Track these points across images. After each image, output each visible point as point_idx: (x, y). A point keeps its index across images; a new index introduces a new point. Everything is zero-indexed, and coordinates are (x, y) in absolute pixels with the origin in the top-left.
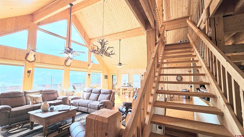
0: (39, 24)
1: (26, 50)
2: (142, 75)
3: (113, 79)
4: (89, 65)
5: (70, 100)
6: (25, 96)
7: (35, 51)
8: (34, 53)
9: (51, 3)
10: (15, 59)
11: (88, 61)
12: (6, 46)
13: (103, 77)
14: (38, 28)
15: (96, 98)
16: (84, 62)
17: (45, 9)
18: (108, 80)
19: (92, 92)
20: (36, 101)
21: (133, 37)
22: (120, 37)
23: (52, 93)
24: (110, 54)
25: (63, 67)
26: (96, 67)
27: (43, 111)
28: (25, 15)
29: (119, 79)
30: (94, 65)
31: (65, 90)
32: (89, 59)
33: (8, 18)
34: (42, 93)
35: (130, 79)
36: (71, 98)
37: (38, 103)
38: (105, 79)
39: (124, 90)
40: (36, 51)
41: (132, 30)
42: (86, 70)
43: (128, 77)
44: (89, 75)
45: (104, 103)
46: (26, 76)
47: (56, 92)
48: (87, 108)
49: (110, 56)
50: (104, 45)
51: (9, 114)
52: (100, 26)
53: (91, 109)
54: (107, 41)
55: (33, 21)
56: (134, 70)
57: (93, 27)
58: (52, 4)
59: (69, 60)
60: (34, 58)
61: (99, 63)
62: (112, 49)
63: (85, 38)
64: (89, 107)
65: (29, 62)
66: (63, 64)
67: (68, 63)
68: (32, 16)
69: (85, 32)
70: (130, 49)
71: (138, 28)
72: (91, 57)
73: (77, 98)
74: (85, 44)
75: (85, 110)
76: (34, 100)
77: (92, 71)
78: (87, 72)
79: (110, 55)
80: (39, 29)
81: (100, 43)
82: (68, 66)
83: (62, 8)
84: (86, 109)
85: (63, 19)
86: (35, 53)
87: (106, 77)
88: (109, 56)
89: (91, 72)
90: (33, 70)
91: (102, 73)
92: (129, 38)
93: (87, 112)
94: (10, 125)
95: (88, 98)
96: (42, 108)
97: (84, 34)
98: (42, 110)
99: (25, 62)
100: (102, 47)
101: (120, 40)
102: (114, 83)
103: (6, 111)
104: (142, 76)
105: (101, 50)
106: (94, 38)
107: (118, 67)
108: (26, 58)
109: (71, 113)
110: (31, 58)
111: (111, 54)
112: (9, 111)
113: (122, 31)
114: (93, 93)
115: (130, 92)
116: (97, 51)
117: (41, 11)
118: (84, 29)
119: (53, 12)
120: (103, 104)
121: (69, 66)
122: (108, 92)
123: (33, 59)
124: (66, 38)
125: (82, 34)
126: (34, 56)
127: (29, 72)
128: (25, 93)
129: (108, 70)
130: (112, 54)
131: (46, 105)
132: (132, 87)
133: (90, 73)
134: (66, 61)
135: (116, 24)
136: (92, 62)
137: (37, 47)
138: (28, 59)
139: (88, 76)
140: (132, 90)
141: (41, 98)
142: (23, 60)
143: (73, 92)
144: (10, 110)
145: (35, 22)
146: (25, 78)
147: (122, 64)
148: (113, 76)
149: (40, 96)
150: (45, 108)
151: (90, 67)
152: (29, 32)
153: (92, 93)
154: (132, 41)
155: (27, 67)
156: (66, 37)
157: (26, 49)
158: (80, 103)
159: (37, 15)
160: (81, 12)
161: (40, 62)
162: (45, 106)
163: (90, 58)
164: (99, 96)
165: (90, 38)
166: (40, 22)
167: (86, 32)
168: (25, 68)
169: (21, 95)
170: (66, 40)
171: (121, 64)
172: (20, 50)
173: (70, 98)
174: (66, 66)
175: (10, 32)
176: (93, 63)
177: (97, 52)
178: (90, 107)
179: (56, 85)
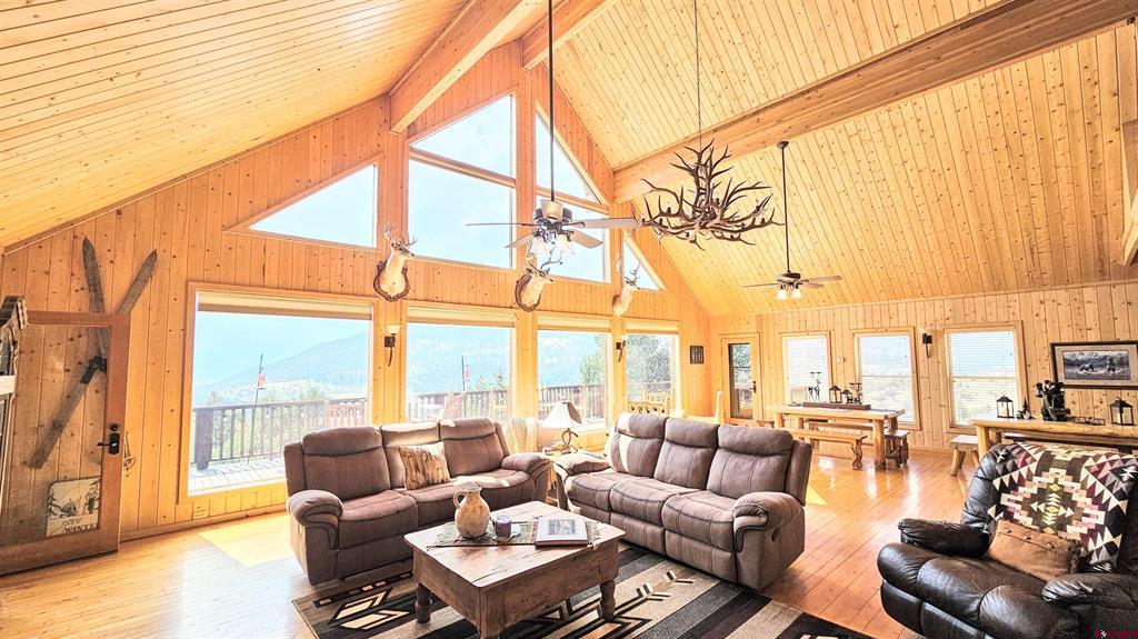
0: (412, 131)
1: (372, 248)
2: (920, 340)
3: (735, 364)
4: (615, 299)
5: (563, 474)
6: (385, 448)
7: (406, 252)
8: (402, 259)
9: (456, 17)
10: (344, 290)
11: (609, 280)
12: (310, 240)
13: (681, 353)
14: (412, 149)
15: (695, 471)
16: (592, 287)
17: (434, 55)
18: (708, 369)
19: (662, 439)
20: (424, 473)
21: (870, 115)
22: (785, 125)
23: (482, 437)
24: (748, 223)
25: (508, 316)
26: (647, 309)
27: (466, 539)
28: (364, 103)
29: (766, 362)
30: (641, 295)
31: (530, 422)
32: (613, 269)
33: (309, 126)
34: (443, 437)
35: (837, 360)
36: (566, 467)
37: (433, 484)
38: (694, 365)
39: (806, 425)
40: (412, 249)
41: (861, 73)
42: (605, 324)
43: (825, 354)
44: (618, 346)
45: (766, 513)
46: (382, 362)
47: (498, 429)
48: (658, 530)
49: (744, 235)
50: (710, 177)
51: (338, 531)
52: (663, 89)
53: (684, 540)
54: (724, 157)
55: (390, 122)
56: (860, 309)
57: (627, 106)
58: (461, 20)
59: (535, 278)
60: (404, 283)
61: (661, 285)
62: (760, 195)
63: (590, 172)
64: (673, 526)
65: (388, 298)
66: (511, 299)
67: (530, 297)
68: (387, 99)
69: (590, 141)
70: (840, 188)
71: (908, 49)
72: (621, 257)
73: (594, 464)
74: (591, 199)
75: (649, 540)
76: (417, 468)
77: (631, 325)
78: (609, 330)
79: (744, 229)
80: (412, 154)
81: (689, 170)
82: (530, 309)
83: (504, 17)
84: (653, 535)
85: (498, 94)
86: (406, 258)
87: (697, 354)
88: (736, 236)
89: (628, 331)
90: (403, 330)
91: (676, 333)
92: (838, 126)
93: (659, 549)
94: (343, 579)
95: (648, 469)
96: (459, 522)
97: (588, 152)
98: (460, 529)
99: (374, 300)
100: (699, 188)
101: (785, 144)
102: (738, 385)
103: (325, 516)
104: (922, 347)
105: (694, 207)
106: (637, 164)
107: (782, 294)
108: (377, 282)
109: (596, 564)
110: (393, 282)
111: (753, 226)
112: (335, 520)
113: (791, 89)
114: (673, 442)
115: (859, 442)
116: (677, 215)
117: (419, 66)
118: (584, 129)
119: (467, 51)
120: (763, 519)
121: (535, 306)
122: (771, 440)
123: (400, 288)
124: (515, 181)
125: (577, 154)
126: (402, 272)
127: (389, 341)
128: (386, 436)
129: (706, 320)
130: (758, 222)
131: (478, 510)
132: (868, 408)
133: (625, 337)
134: (521, 285)
135: (755, 56)
136: (632, 283)
137: (414, 229)
138: (384, 287)
139: (614, 353)
140: (871, 429)
141: (443, 458)
142: (367, 292)
143: (567, 434)
144: (338, 514)
145: (398, 125)
146: (377, 368)
147: (802, 278)
148: (730, 346)
149: (437, 450)
150: (473, 525)
151: (619, 310)
152: (379, 173)
153: (666, 446)
154: (857, 139)
155: (382, 320)
156: (514, 176)
157: (375, 246)
158: (615, 496)
159: (403, 93)
160: (569, 43)
161: (423, 298)
162: (474, 511)
163: (618, 266)
164: (707, 461)
165: (615, 163)
166: (413, 123)
167: (596, 139)
168: (376, 325)
169: (370, 446)
170: (514, 191)
171: (797, 276)
172: (354, 252)
173: (560, 462)
174: (521, 311)
175: (321, 183)
176: (633, 288)
177: (676, 221)
178: (677, 524)
179: (481, 393)
